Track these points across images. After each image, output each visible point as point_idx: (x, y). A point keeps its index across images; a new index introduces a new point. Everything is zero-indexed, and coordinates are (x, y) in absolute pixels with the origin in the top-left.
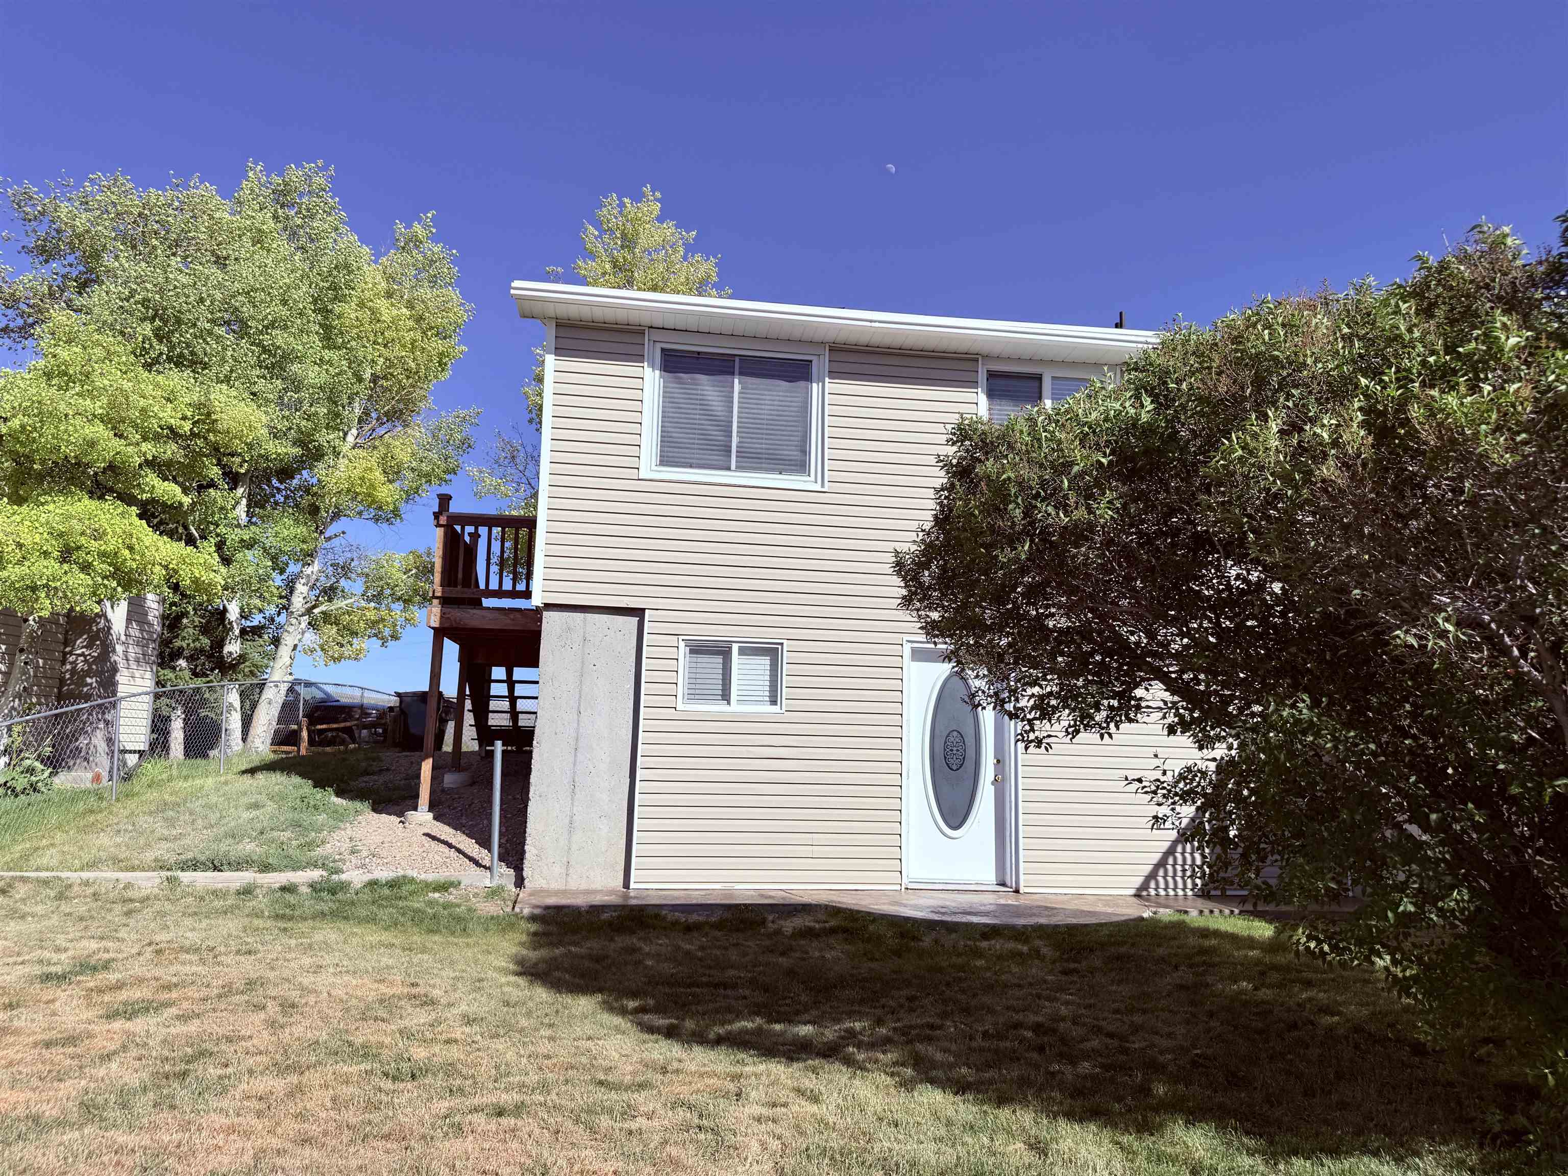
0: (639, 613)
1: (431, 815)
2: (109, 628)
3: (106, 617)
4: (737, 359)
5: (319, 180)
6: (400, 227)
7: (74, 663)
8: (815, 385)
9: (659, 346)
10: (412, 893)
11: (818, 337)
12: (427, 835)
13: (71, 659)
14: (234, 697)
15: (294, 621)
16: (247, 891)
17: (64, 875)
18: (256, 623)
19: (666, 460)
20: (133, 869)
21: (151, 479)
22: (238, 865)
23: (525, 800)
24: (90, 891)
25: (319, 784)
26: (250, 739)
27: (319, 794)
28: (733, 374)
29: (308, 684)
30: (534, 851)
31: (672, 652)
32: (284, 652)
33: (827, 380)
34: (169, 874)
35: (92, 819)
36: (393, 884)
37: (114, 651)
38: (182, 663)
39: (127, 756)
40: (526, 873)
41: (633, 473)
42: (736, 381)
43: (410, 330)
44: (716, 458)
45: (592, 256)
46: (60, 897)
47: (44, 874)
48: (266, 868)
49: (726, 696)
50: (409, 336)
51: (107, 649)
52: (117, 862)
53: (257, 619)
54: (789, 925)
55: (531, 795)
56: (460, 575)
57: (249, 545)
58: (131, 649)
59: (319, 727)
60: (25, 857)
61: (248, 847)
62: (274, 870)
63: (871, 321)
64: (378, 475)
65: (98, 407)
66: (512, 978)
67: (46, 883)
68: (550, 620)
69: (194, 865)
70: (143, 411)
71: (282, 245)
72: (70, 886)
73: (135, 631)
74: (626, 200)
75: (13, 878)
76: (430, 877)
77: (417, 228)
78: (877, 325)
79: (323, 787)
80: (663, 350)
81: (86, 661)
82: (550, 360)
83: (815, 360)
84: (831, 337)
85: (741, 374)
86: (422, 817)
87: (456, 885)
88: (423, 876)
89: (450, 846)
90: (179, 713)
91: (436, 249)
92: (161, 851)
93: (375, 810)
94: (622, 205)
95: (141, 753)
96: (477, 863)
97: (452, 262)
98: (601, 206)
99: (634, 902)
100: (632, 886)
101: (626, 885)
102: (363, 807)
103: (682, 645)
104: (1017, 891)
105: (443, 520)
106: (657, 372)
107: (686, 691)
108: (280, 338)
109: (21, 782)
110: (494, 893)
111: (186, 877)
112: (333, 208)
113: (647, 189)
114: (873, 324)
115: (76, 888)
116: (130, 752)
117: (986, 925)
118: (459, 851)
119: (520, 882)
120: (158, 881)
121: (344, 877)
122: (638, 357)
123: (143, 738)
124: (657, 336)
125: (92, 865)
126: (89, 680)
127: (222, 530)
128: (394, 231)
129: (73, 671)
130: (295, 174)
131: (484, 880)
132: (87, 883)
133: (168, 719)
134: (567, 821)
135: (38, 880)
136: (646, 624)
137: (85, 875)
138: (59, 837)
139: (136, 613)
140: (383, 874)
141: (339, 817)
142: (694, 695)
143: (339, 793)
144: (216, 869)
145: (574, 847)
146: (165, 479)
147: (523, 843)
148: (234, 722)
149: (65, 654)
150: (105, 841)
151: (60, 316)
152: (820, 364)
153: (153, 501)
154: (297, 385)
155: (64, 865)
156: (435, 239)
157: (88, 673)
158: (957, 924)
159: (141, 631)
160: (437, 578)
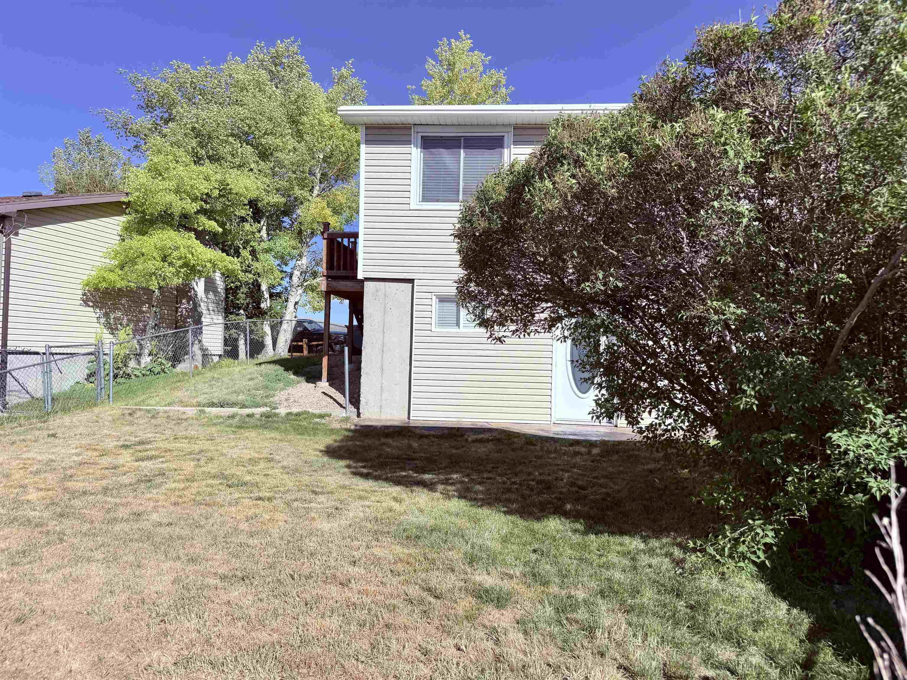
0: (411, 281)
1: (328, 384)
2: (197, 295)
3: (194, 289)
4: (462, 139)
5: (294, 48)
6: (335, 71)
7: (182, 311)
8: (506, 150)
9: (420, 135)
10: (305, 419)
11: (506, 122)
12: (324, 393)
13: (180, 310)
14: (267, 329)
15: (294, 289)
16: (233, 417)
17: (156, 408)
18: (278, 291)
19: (425, 199)
20: (186, 406)
21: (203, 219)
22: (233, 405)
23: (359, 376)
24: (166, 415)
25: (287, 370)
26: (277, 350)
27: (286, 374)
28: (460, 148)
29: (311, 322)
30: (364, 400)
31: (428, 302)
32: (291, 305)
33: (512, 146)
34: (200, 408)
35: (179, 384)
36: (298, 414)
37: (200, 306)
38: (242, 311)
39: (213, 357)
40: (361, 410)
41: (406, 207)
42: (462, 151)
43: (341, 129)
44: (452, 196)
45: (430, 77)
46: (153, 417)
47: (148, 408)
48: (244, 406)
49: (458, 324)
50: (340, 133)
51: (196, 306)
52: (181, 403)
53: (279, 289)
54: (472, 437)
55: (362, 373)
56: (335, 264)
57: (268, 251)
58: (210, 305)
59: (313, 343)
60: (143, 401)
61: (241, 397)
62: (246, 407)
63: (533, 111)
64: (328, 212)
65: (172, 185)
66: (318, 453)
67: (149, 411)
68: (368, 285)
69: (212, 405)
70: (192, 186)
71: (270, 88)
72: (158, 413)
73: (211, 295)
74: (453, 40)
75: (136, 409)
76: (317, 412)
77: (343, 70)
78: (536, 112)
79: (288, 371)
80: (422, 137)
81: (186, 311)
82: (363, 147)
83: (506, 135)
84: (513, 121)
85: (465, 148)
86: (324, 384)
87: (329, 415)
88: (314, 411)
89: (331, 397)
90: (242, 336)
91: (354, 82)
92: (202, 399)
93: (308, 381)
94: (450, 44)
95: (220, 356)
96: (341, 406)
97: (364, 88)
98: (437, 46)
99: (411, 425)
100: (411, 418)
101: (409, 418)
102: (302, 379)
103: (434, 297)
104: (616, 426)
105: (326, 236)
106: (419, 150)
107: (437, 322)
108: (269, 140)
109: (158, 369)
110: (346, 419)
111: (207, 410)
112: (301, 63)
113: (462, 33)
114: (534, 112)
115: (161, 414)
116: (214, 355)
117: (573, 440)
118: (335, 400)
119: (359, 415)
120: (196, 411)
121: (277, 411)
122: (408, 142)
123: (220, 348)
124: (420, 129)
125: (169, 404)
126: (188, 320)
127: (252, 244)
128: (332, 74)
129: (181, 316)
130: (281, 46)
131: (342, 413)
132: (165, 412)
133: (236, 340)
134: (380, 386)
135: (146, 410)
136: (415, 287)
137: (165, 408)
138: (162, 392)
139: (210, 286)
140: (295, 410)
141: (289, 384)
142: (442, 322)
143: (294, 374)
144: (222, 406)
145: (383, 398)
146: (210, 219)
147: (359, 396)
148: (268, 341)
149: (177, 308)
150: (179, 394)
151: (156, 140)
152: (509, 138)
153: (204, 231)
154: (280, 164)
155: (158, 404)
156: (353, 75)
157: (188, 317)
158: (559, 439)
159: (215, 296)
160: (324, 265)
